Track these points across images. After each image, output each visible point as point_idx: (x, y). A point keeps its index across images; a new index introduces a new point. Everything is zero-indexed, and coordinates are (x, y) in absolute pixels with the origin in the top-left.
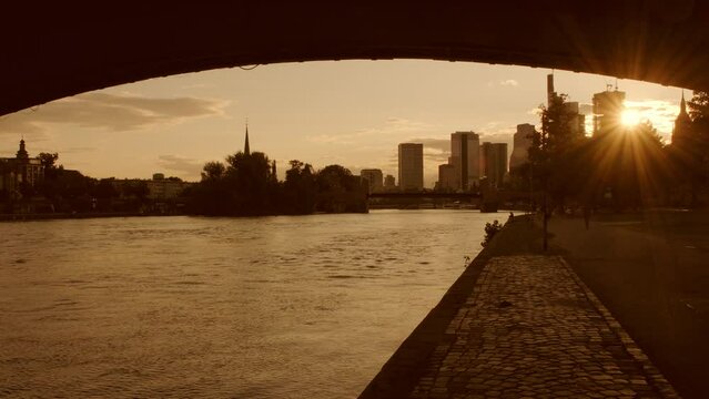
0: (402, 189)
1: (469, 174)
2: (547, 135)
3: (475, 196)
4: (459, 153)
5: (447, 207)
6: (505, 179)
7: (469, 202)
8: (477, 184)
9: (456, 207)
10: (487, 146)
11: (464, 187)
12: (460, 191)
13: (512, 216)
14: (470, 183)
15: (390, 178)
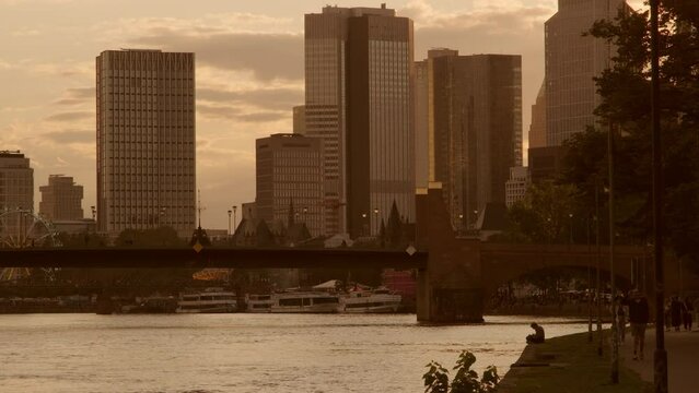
0: (112, 232)
1: (375, 174)
2: (671, 27)
3: (400, 259)
4: (334, 93)
5: (291, 305)
6: (513, 196)
7: (374, 283)
8: (408, 213)
9: (326, 305)
10: (446, 64)
11: (356, 225)
12: (339, 239)
13: (536, 339)
14: (379, 211)
15: (64, 190)
